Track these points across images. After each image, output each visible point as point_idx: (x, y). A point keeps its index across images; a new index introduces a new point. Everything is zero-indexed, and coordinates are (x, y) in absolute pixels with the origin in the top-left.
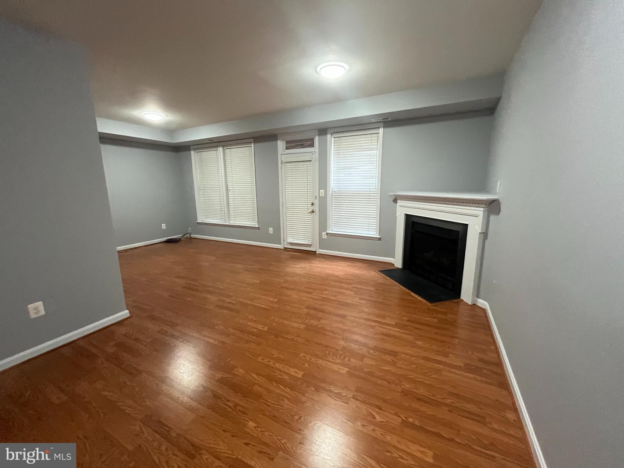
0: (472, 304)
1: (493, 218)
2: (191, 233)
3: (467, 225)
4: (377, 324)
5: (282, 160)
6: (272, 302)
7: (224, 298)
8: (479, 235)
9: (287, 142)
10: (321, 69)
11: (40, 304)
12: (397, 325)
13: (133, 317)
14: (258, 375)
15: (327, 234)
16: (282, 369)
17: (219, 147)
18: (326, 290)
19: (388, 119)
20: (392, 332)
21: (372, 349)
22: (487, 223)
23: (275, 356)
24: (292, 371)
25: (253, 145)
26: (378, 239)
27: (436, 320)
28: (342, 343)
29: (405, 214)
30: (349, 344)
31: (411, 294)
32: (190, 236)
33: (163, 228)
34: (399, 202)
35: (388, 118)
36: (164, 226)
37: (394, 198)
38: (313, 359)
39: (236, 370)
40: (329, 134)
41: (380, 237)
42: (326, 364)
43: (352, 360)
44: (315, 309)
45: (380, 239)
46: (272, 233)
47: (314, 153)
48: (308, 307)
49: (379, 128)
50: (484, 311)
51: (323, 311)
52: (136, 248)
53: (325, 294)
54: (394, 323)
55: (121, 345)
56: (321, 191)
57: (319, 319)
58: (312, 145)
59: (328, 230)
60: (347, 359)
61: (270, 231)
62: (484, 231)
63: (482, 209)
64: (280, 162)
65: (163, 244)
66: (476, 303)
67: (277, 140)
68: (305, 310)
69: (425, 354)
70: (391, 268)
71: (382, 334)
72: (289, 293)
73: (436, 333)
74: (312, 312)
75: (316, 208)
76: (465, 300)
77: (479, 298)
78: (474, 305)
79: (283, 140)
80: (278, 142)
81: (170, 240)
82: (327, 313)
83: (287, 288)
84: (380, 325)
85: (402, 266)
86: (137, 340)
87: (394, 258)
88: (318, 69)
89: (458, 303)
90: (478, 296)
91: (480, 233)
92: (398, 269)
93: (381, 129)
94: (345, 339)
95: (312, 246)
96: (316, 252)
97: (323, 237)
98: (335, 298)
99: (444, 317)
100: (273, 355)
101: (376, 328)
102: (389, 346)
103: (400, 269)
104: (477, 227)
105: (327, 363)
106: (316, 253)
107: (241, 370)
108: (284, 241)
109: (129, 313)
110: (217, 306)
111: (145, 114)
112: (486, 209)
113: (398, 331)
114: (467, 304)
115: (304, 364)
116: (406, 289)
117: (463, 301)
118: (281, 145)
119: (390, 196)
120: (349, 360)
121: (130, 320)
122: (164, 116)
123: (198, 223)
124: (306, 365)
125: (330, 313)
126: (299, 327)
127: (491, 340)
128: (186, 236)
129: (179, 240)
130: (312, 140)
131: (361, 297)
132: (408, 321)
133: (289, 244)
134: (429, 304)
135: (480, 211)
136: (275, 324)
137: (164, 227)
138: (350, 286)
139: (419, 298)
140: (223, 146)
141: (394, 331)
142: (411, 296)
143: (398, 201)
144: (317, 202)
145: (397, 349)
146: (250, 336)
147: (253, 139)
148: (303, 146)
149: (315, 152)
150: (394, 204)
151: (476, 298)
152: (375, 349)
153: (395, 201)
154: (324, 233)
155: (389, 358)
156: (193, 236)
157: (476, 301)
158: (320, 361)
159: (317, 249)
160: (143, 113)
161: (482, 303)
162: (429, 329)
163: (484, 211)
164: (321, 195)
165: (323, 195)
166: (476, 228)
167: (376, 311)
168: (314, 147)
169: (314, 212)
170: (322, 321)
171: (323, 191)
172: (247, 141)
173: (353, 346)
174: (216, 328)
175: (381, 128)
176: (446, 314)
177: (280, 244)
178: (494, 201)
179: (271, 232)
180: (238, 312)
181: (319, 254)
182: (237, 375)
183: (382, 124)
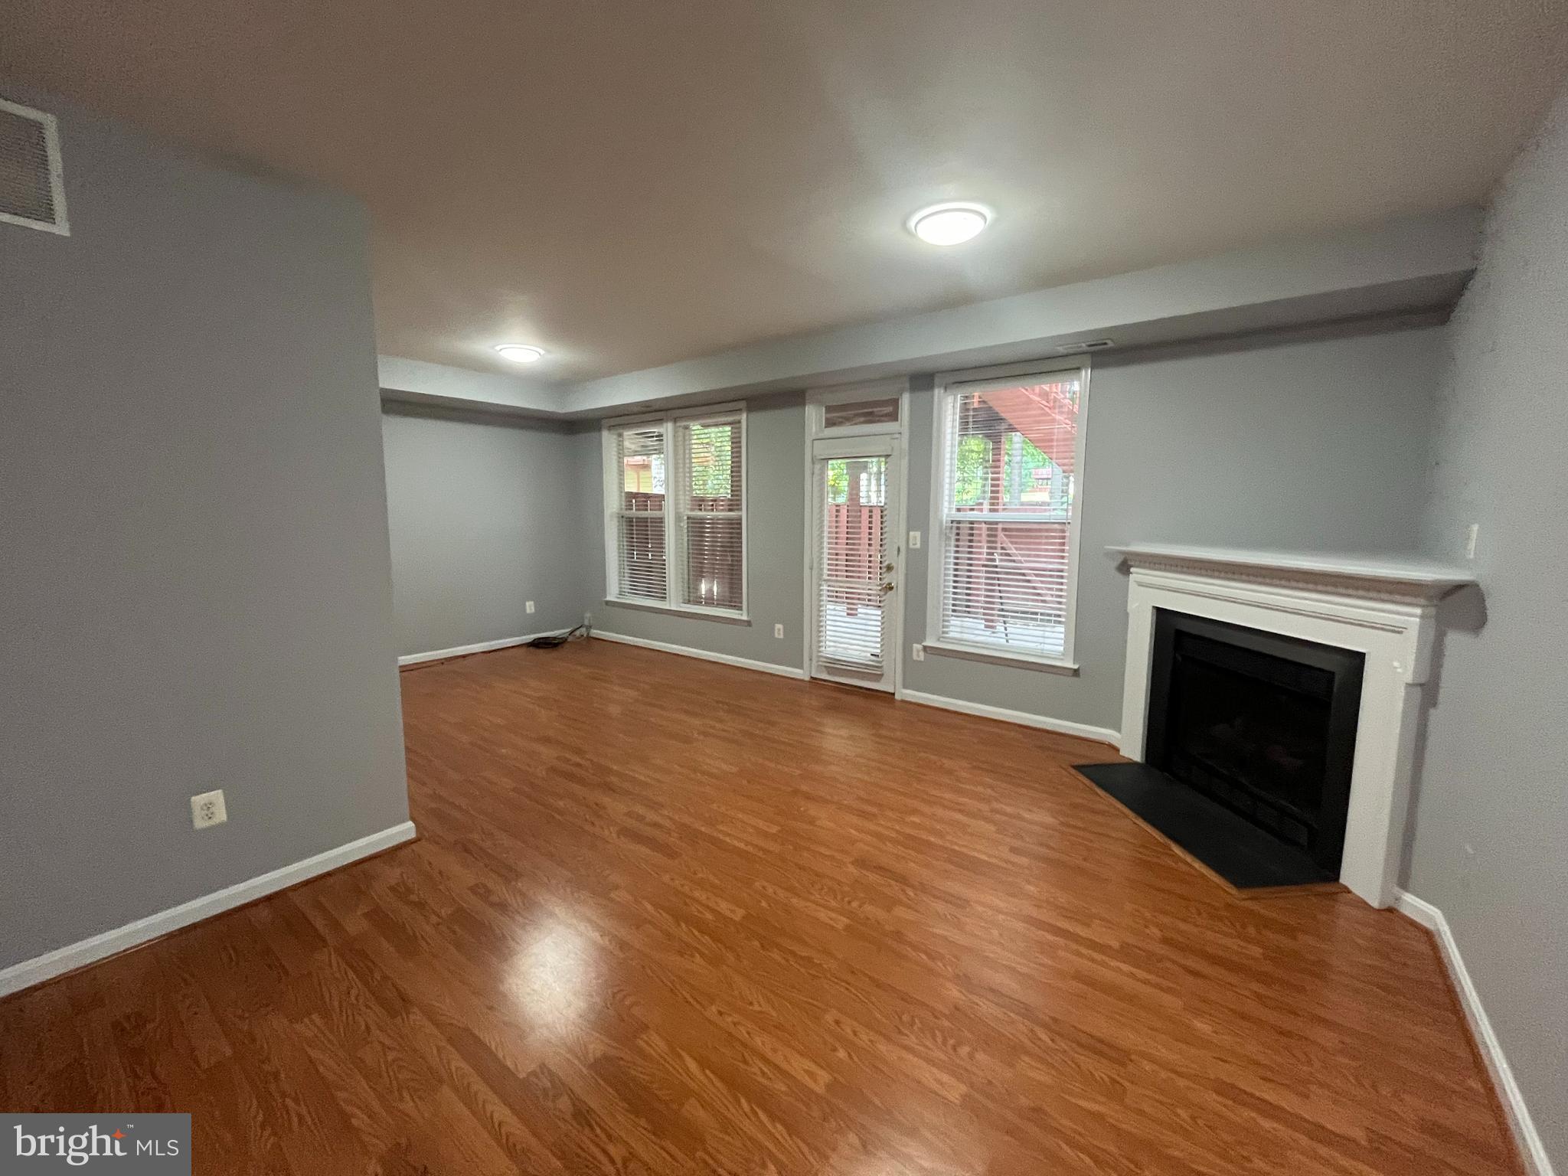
0: (1383, 907)
1: (1456, 641)
2: (591, 627)
3: (1361, 656)
4: (1061, 941)
5: (815, 453)
6: (766, 835)
7: (640, 810)
8: (1407, 693)
9: (829, 409)
10: (917, 223)
11: (217, 796)
12: (1125, 953)
13: (423, 842)
14: (703, 1063)
15: (925, 648)
16: (769, 1054)
17: (667, 421)
18: (915, 811)
19: (1105, 344)
20: (1108, 975)
21: (1045, 1026)
22: (1434, 656)
23: (756, 1008)
24: (798, 1065)
25: (744, 416)
26: (1072, 672)
27: (1256, 951)
28: (954, 992)
29: (1153, 607)
30: (975, 999)
31: (1171, 850)
32: (588, 634)
33: (528, 611)
34: (1137, 573)
35: (1104, 341)
36: (530, 607)
37: (1120, 559)
38: (865, 1037)
39: (646, 1038)
40: (940, 386)
41: (1076, 667)
42: (900, 1058)
43: (980, 1056)
44: (880, 869)
45: (1076, 673)
46: (782, 637)
47: (897, 436)
48: (861, 863)
49: (1078, 369)
50: (1429, 937)
51: (903, 880)
52: (464, 657)
53: (914, 825)
54: (1115, 944)
55: (379, 918)
56: (911, 533)
57: (890, 903)
58: (894, 416)
59: (927, 640)
60: (964, 1050)
61: (776, 631)
62: (1423, 680)
63: (1418, 611)
64: (810, 460)
65: (524, 650)
66: (1396, 906)
67: (803, 404)
68: (852, 869)
69: (1225, 1072)
70: (1107, 758)
71: (1079, 977)
72: (813, 810)
73: (1259, 997)
74: (873, 877)
75: (898, 578)
76: (1358, 890)
77: (1407, 891)
78: (1391, 910)
79: (819, 403)
80: (807, 408)
81: (541, 641)
82: (912, 887)
83: (808, 797)
84: (1074, 946)
85: (1142, 757)
86: (421, 905)
87: (1119, 730)
88: (912, 224)
89: (1332, 896)
90: (1404, 882)
91: (1408, 685)
92: (1132, 764)
93: (1083, 372)
94: (964, 980)
95: (883, 678)
96: (894, 694)
97: (915, 657)
98: (940, 842)
99: (1285, 941)
100: (751, 1004)
101: (1061, 953)
102: (1101, 1026)
103: (1136, 764)
104: (1396, 664)
105: (905, 1054)
106: (894, 699)
107: (656, 1039)
108: (811, 660)
109: (414, 830)
110: (624, 832)
111: (501, 350)
112: (1432, 611)
113: (1132, 975)
114: (1363, 905)
115: (835, 1050)
116: (1157, 831)
117: (1349, 892)
118: (813, 415)
119: (1110, 555)
120: (971, 1056)
121: (413, 846)
122: (542, 352)
123: (608, 603)
124: (842, 1054)
125: (923, 888)
126: (831, 922)
127: (1462, 1052)
128: (577, 633)
129: (561, 641)
130: (895, 403)
131: (1017, 843)
132: (1166, 941)
133: (824, 669)
134: (1233, 891)
135: (1410, 617)
136: (764, 904)
137: (531, 609)
138: (984, 807)
139: (1198, 865)
140: (675, 420)
141: (1117, 972)
142: (1174, 856)
143: (1132, 570)
144: (900, 564)
145: (1128, 1038)
146: (694, 931)
147: (744, 401)
148: (871, 418)
149: (900, 433)
150: (1119, 576)
151: (1396, 890)
152: (1054, 1027)
153: (1124, 568)
154: (917, 647)
155: (1102, 1070)
156: (595, 633)
157: (1398, 899)
158: (882, 1047)
159: (897, 688)
160: (498, 348)
161: (1416, 906)
162: (1233, 978)
163: (1422, 617)
164: (911, 546)
165: (918, 546)
166: (1396, 668)
167: (1063, 899)
168: (897, 420)
169: (891, 588)
170: (900, 912)
171: (918, 534)
172: (731, 406)
173: (987, 1008)
174: (612, 895)
175: (1086, 368)
176: (1291, 932)
177: (801, 667)
178: (1459, 587)
179: (779, 634)
180: (671, 853)
181: (903, 701)
182: (645, 1057)
183: (1087, 359)
